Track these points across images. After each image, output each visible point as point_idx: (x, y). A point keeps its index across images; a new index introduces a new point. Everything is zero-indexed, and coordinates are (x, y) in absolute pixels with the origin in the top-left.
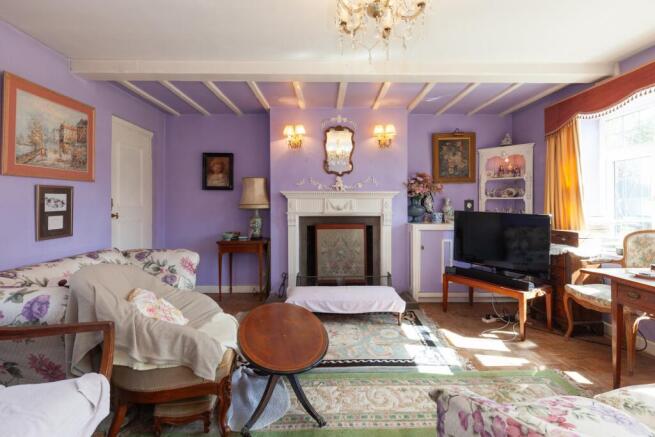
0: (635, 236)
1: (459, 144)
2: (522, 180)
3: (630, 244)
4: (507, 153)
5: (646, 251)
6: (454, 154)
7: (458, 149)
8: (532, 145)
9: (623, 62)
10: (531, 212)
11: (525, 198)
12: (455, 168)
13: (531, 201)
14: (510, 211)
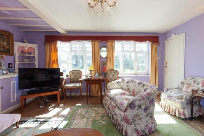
0: (73, 71)
1: (6, 37)
2: (34, 56)
3: (71, 73)
4: (27, 46)
5: (75, 75)
6: (3, 41)
7: (5, 39)
8: (37, 45)
9: (69, 32)
10: (38, 67)
11: (35, 63)
12: (4, 48)
13: (38, 64)
14: (27, 67)
